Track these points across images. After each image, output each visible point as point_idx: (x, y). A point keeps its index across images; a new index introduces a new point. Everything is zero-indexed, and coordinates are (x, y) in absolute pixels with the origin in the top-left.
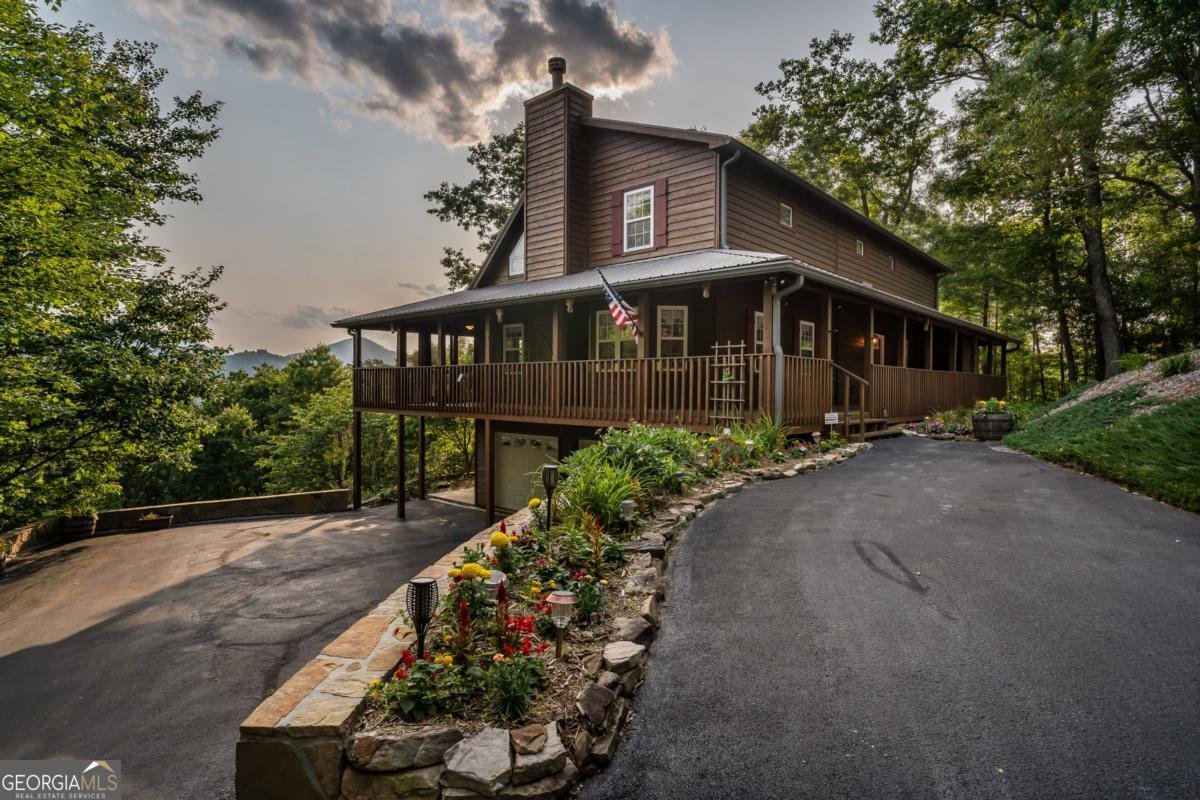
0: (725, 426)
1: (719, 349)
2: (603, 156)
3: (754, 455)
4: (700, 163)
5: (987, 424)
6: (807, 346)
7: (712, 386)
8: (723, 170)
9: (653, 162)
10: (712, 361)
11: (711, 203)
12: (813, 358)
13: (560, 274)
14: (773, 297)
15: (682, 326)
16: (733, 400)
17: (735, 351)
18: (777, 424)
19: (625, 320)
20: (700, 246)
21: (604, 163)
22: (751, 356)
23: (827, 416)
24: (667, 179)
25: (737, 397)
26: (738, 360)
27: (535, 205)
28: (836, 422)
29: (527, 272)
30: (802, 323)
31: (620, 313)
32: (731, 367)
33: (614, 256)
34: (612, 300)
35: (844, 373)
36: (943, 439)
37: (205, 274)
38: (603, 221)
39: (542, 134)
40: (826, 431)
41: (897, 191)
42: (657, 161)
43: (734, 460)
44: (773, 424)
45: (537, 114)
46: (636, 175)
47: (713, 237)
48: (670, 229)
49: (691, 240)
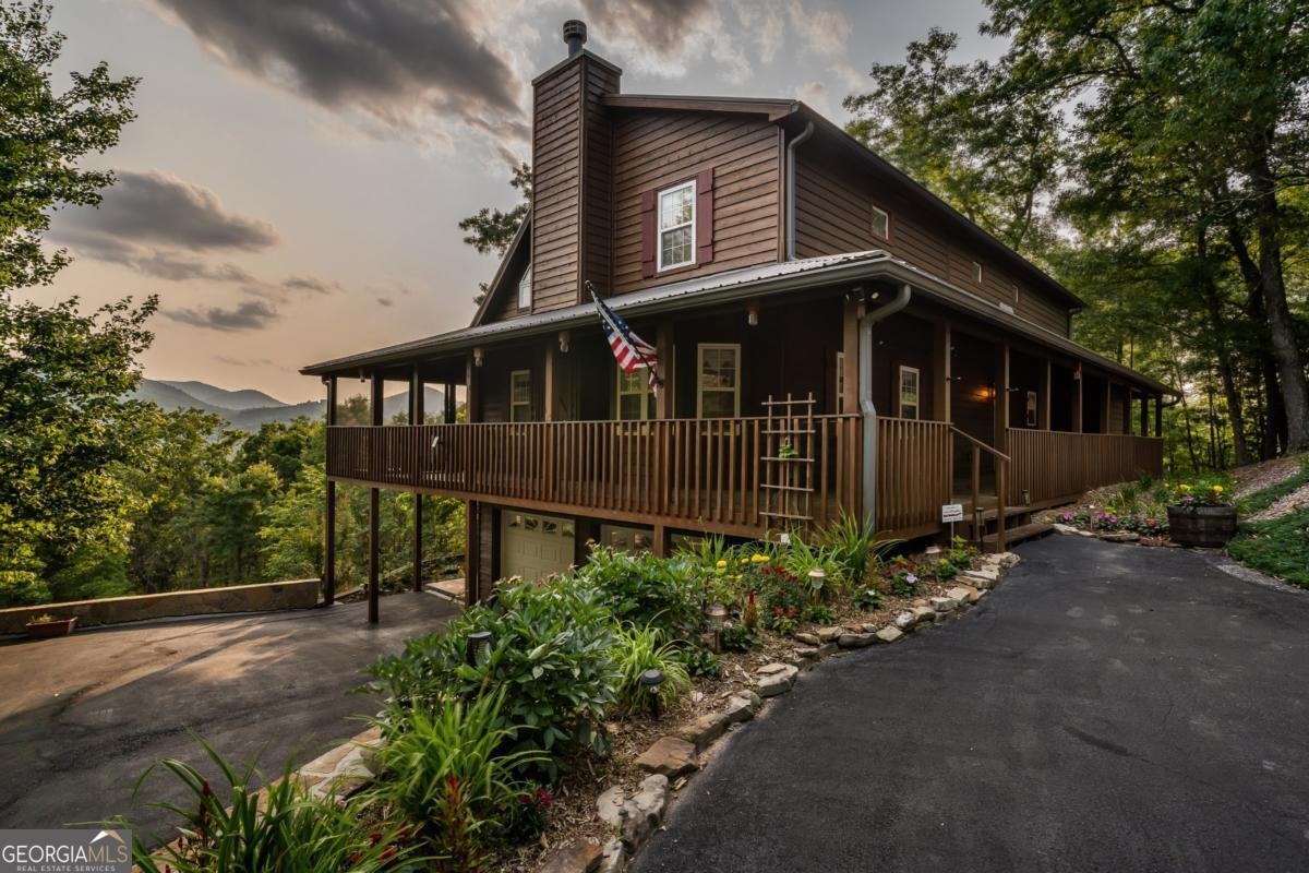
0: (783, 530)
1: (773, 406)
2: (631, 146)
3: (826, 593)
4: (759, 144)
5: (1195, 523)
6: (909, 399)
7: (762, 465)
8: (790, 152)
9: (695, 149)
10: (763, 426)
11: (773, 198)
12: (917, 420)
13: (574, 303)
14: (859, 322)
15: (733, 372)
16: (795, 488)
17: (799, 410)
18: (866, 536)
19: (634, 361)
20: (758, 259)
21: (632, 155)
22: (824, 419)
23: (946, 509)
24: (714, 170)
25: (802, 484)
26: (803, 425)
27: (545, 213)
28: (960, 518)
29: (533, 301)
30: (903, 368)
31: (626, 350)
32: (792, 436)
33: (646, 278)
34: (612, 331)
35: (971, 444)
36: (1120, 541)
37: (137, 305)
38: (631, 231)
39: (554, 119)
40: (943, 534)
41: (1013, 217)
42: (701, 147)
43: (786, 611)
44: (860, 537)
45: (548, 95)
46: (673, 167)
47: (775, 246)
48: (717, 238)
49: (745, 251)
